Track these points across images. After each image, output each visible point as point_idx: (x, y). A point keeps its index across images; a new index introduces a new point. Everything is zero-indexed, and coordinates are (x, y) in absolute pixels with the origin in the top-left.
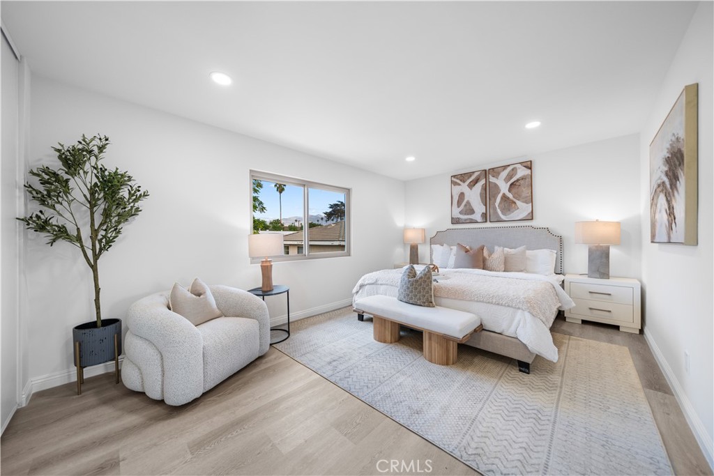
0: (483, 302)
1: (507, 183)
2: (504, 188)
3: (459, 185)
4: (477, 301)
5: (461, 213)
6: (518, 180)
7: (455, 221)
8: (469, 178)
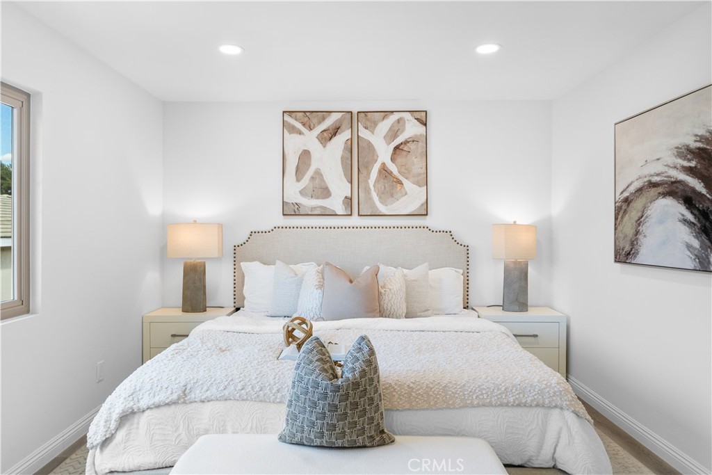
0: (490, 405)
1: (389, 144)
2: (384, 152)
3: (300, 133)
4: (478, 406)
5: (302, 193)
6: (406, 142)
7: (291, 210)
8: (320, 123)
